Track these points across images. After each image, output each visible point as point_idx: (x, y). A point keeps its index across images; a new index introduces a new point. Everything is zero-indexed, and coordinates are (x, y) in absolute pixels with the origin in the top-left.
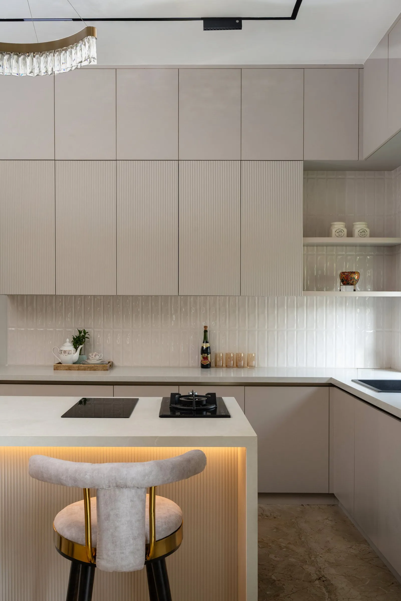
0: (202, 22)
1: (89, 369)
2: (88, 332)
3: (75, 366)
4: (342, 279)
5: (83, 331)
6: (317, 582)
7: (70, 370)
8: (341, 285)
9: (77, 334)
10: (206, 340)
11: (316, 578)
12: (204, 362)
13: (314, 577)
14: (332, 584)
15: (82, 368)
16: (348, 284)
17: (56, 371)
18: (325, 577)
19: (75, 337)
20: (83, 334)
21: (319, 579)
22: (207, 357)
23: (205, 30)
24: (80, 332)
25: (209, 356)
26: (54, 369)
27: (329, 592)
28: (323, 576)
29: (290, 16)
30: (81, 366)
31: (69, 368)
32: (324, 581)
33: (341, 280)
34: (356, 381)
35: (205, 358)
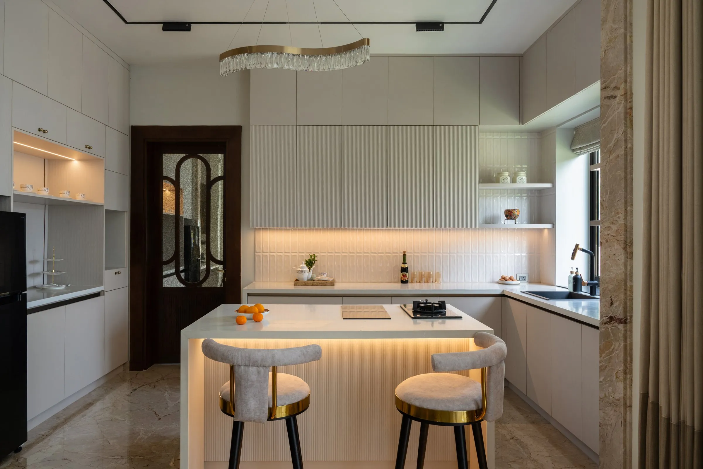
0: (415, 25)
1: (320, 285)
2: (316, 256)
3: (310, 283)
4: (507, 215)
5: (313, 256)
6: (511, 441)
7: (306, 285)
8: (505, 220)
9: (309, 258)
10: (405, 263)
11: (510, 438)
12: (404, 279)
13: (508, 437)
14: (522, 442)
15: (315, 283)
16: (511, 219)
17: (295, 286)
18: (516, 437)
19: (307, 260)
20: (313, 258)
21: (512, 438)
22: (406, 275)
23: (417, 31)
24: (311, 256)
25: (407, 274)
26: (294, 285)
27: (522, 447)
28: (514, 437)
29: (478, 21)
30: (315, 282)
31: (306, 284)
32: (516, 440)
33: (505, 216)
34: (525, 292)
35: (405, 276)
